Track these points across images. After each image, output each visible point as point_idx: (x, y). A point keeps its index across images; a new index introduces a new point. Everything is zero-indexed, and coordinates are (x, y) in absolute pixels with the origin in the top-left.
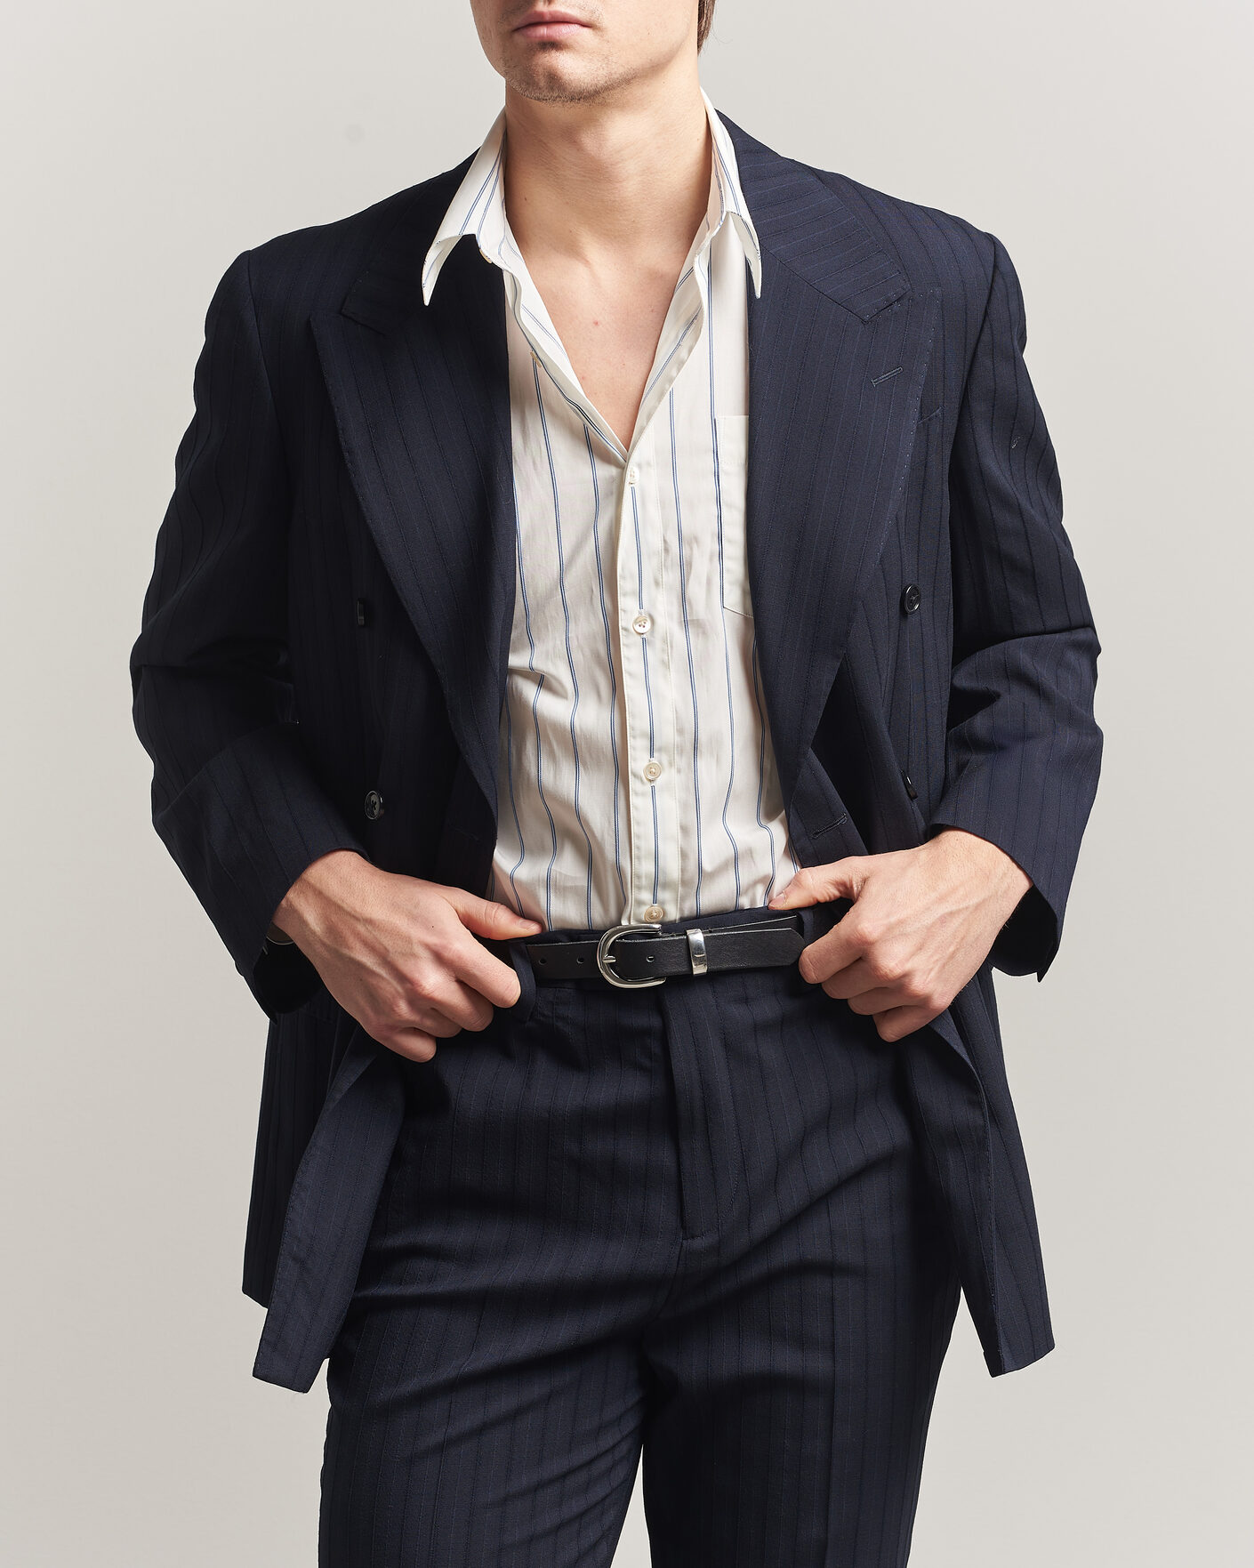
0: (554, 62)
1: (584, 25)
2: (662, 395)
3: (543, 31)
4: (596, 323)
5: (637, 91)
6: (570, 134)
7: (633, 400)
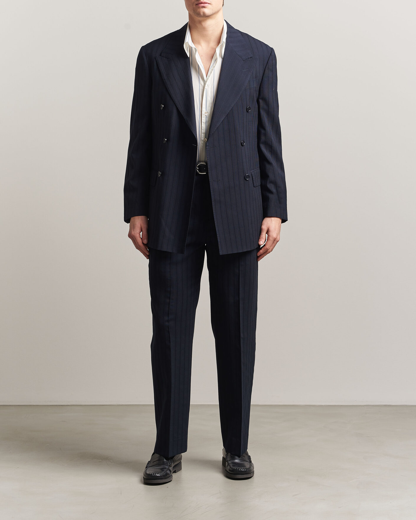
0: (204, 10)
1: (209, 4)
2: (213, 70)
3: (202, 5)
4: (202, 56)
5: (214, 16)
6: (200, 22)
7: (208, 70)
